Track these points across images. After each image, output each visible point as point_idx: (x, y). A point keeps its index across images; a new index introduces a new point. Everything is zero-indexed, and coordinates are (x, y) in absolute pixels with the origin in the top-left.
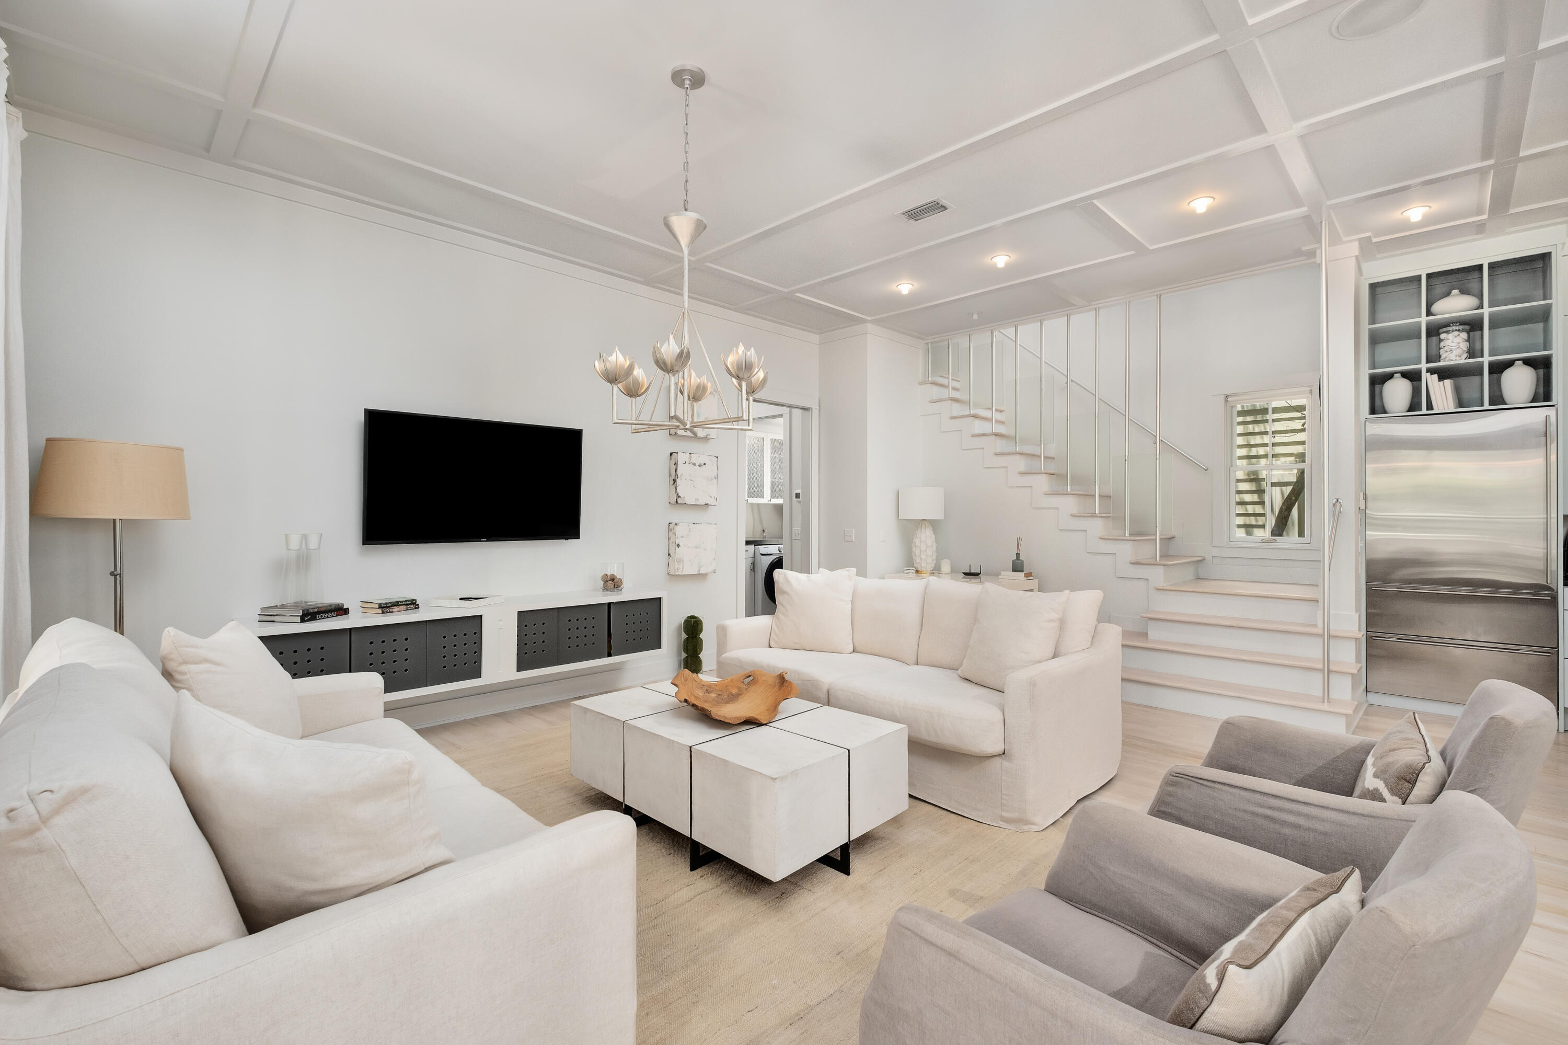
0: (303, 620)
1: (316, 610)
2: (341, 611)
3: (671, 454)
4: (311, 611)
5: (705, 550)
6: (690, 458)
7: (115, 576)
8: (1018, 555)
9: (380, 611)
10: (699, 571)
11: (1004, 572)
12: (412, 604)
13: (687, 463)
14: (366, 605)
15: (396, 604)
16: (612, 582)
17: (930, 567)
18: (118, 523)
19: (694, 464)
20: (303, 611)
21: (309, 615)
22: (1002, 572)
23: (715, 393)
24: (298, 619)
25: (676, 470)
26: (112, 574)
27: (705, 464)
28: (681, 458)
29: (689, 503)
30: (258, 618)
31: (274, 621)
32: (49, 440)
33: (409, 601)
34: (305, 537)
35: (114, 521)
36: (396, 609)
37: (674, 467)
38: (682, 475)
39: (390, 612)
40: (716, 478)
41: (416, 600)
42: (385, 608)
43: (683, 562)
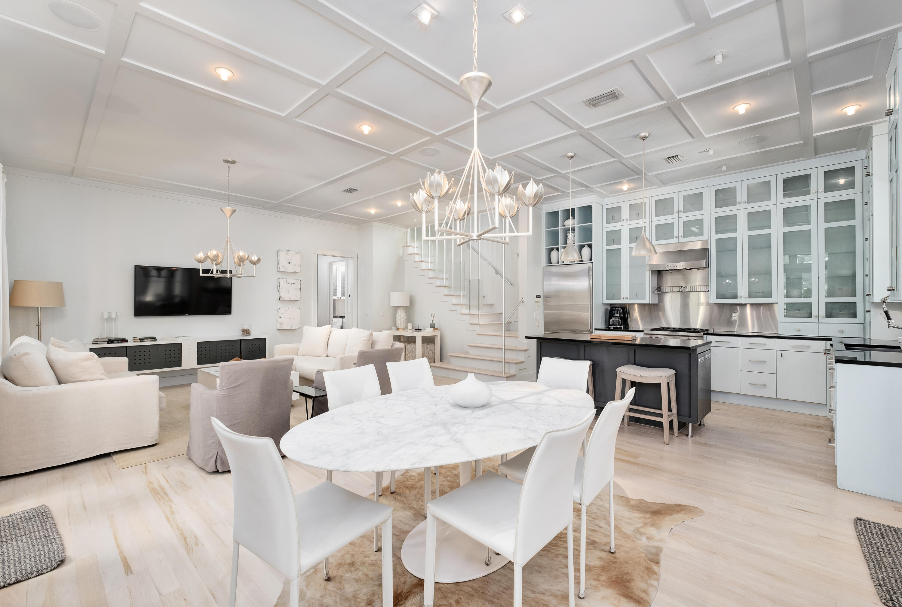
0: (108, 343)
1: (113, 340)
2: (125, 341)
3: (278, 279)
4: (111, 340)
5: (294, 319)
6: (286, 281)
7: (38, 326)
8: (433, 321)
9: (139, 341)
10: (291, 328)
11: (427, 328)
12: (154, 339)
13: (285, 283)
14: (135, 339)
15: (147, 338)
16: (246, 332)
17: (403, 327)
18: (39, 308)
19: (289, 283)
20: (108, 340)
21: (110, 341)
22: (426, 329)
23: (299, 253)
24: (106, 343)
25: (279, 286)
26: (37, 325)
27: (294, 283)
28: (282, 281)
29: (285, 299)
30: (92, 342)
31: (97, 344)
32: (15, 281)
33: (152, 337)
34: (110, 313)
35: (38, 307)
36: (146, 340)
37: (279, 285)
38: (282, 288)
39: (144, 341)
40: (300, 289)
41: (155, 337)
42: (142, 340)
43: (283, 324)
